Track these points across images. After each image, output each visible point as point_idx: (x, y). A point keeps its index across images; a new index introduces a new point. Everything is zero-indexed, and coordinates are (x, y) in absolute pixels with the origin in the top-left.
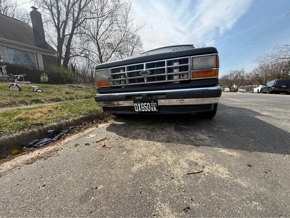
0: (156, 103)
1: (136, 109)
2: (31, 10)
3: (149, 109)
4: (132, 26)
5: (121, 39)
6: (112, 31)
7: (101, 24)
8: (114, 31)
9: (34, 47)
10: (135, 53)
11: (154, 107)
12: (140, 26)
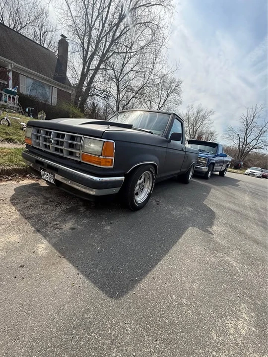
0: (53, 176)
2: (60, 38)
7: (127, 62)
9: (52, 80)
11: (52, 179)
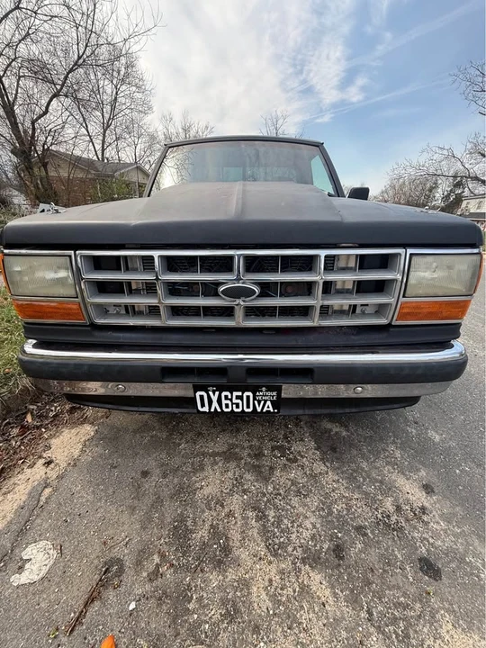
0: (275, 393)
1: (203, 405)
3: (248, 407)
4: (114, 15)
5: (79, 58)
6: (41, 17)
8: (45, 18)
10: (124, 107)
11: (265, 401)
12: (140, 25)
